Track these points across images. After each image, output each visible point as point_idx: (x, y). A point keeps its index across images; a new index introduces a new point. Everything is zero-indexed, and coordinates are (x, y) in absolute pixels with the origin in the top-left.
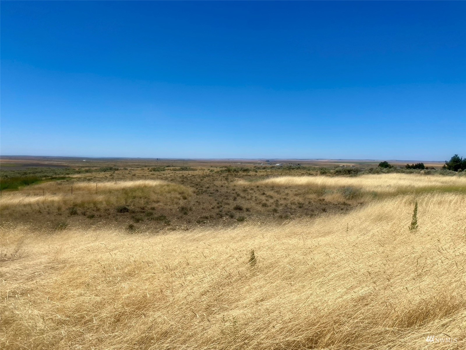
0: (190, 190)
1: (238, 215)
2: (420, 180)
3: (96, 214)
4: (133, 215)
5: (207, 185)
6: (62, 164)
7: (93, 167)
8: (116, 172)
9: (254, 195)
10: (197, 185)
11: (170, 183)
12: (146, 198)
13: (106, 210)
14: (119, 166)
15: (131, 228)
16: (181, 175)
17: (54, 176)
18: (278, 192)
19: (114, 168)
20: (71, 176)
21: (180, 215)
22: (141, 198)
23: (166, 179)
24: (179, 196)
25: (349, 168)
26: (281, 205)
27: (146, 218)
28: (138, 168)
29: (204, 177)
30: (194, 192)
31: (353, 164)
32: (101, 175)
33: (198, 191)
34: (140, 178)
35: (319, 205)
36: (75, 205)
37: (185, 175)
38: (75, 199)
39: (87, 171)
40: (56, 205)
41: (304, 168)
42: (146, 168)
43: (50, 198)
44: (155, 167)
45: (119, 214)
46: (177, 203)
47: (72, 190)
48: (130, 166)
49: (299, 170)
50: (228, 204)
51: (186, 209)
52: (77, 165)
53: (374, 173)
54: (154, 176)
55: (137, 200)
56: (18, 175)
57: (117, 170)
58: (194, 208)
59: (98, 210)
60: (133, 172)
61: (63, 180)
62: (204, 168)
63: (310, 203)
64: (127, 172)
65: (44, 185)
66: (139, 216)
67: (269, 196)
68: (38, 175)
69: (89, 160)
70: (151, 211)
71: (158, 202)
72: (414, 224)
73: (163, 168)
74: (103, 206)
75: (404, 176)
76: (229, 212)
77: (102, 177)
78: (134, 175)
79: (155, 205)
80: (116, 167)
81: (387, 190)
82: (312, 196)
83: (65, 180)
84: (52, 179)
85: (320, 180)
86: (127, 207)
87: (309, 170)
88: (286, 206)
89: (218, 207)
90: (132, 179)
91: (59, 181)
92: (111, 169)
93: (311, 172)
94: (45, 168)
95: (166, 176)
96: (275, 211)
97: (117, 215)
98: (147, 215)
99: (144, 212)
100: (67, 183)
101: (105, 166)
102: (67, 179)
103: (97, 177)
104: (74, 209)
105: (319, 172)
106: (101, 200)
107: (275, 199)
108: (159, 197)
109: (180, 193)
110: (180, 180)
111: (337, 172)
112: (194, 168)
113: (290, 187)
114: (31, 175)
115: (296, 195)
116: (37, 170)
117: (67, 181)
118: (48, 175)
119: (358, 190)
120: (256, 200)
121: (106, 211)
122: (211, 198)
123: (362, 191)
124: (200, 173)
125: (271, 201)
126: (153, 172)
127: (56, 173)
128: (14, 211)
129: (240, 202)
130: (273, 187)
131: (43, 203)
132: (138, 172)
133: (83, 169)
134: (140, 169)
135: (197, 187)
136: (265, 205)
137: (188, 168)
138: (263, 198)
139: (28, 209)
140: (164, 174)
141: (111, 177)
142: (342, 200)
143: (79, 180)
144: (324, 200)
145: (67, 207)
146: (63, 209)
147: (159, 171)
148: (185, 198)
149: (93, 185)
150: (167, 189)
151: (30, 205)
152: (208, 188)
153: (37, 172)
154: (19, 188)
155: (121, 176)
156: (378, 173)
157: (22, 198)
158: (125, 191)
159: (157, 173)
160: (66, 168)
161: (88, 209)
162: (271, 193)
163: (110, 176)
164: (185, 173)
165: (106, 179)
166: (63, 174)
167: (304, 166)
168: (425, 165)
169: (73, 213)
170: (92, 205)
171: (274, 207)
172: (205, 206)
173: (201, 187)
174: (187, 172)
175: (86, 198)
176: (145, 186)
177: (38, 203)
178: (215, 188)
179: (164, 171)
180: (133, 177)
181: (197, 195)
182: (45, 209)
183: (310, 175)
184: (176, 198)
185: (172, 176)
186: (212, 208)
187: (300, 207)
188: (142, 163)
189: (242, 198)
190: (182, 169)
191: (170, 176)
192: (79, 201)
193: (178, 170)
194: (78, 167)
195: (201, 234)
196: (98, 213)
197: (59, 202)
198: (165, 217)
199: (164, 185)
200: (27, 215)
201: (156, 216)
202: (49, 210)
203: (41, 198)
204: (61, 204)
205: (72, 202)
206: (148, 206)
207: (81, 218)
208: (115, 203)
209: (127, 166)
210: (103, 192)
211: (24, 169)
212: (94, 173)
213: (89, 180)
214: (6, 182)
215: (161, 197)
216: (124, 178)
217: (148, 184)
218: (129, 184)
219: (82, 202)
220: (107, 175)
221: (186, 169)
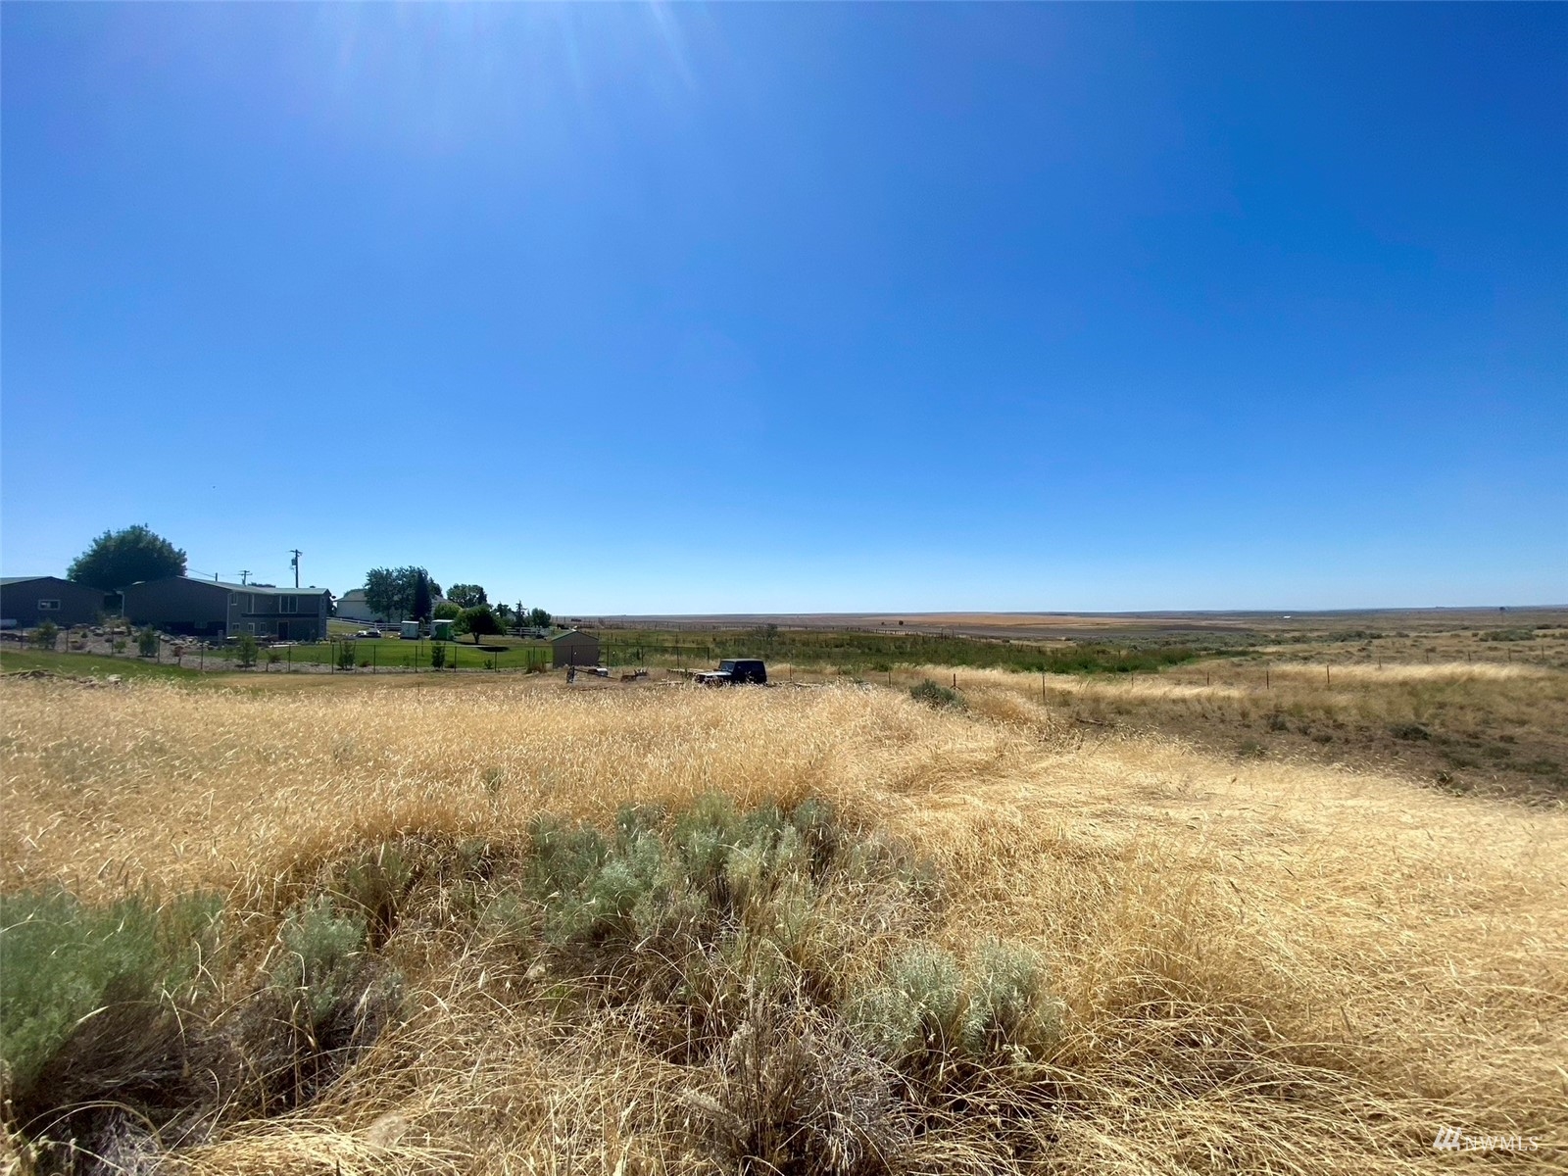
3: (1335, 734)
4: (1447, 749)
6: (1238, 626)
7: (1311, 630)
8: (1376, 642)
11: (1556, 673)
12: (1479, 710)
14: (1382, 629)
15: (1443, 780)
17: (1224, 649)
19: (1368, 632)
20: (1257, 648)
22: (1462, 708)
23: (1542, 661)
27: (1490, 762)
28: (1441, 632)
32: (1335, 649)
34: (1448, 657)
36: (1278, 710)
38: (1277, 697)
39: (1297, 640)
40: (1236, 705)
42: (1469, 633)
43: (1221, 691)
44: (1499, 630)
45: (1399, 741)
47: (1268, 679)
48: (1413, 628)
52: (1270, 627)
54: (1499, 654)
55: (1451, 712)
56: (1154, 646)
57: (1379, 637)
59: (1340, 726)
60: (1427, 644)
61: (1243, 658)
64: (1408, 642)
65: (1205, 664)
66: (1463, 754)
68: (1193, 646)
69: (1297, 616)
70: (1501, 745)
71: (1522, 723)
73: (1526, 633)
74: (1352, 719)
77: (1339, 653)
78: (1433, 650)
79: (1517, 731)
80: (1374, 632)
83: (1248, 658)
84: (1220, 653)
86: (1423, 728)
90: (1427, 661)
91: (1235, 660)
92: (1360, 635)
94: (1202, 634)
95: (1538, 652)
97: (1395, 744)
98: (1491, 755)
99: (1478, 746)
100: (1253, 662)
101: (1341, 627)
102: (1255, 656)
103: (1326, 654)
104: (1280, 719)
106: (1345, 704)
108: (1525, 709)
114: (1180, 646)
116: (1187, 638)
117: (1254, 659)
118: (1211, 646)
121: (1361, 729)
126: (1491, 643)
127: (1226, 644)
128: (1156, 709)
131: (1209, 699)
132: (1443, 641)
133: (1288, 635)
134: (1449, 634)
139: (1179, 709)
140: (1531, 649)
141: (1364, 654)
143: (1280, 657)
145: (1262, 713)
146: (1253, 716)
147: (1512, 640)
149: (1317, 669)
150: (1550, 690)
151: (1184, 701)
153: (1188, 641)
154: (1160, 668)
155: (1391, 653)
157: (1167, 689)
158: (1409, 687)
159: (1505, 645)
160: (1249, 633)
161: (1314, 721)
163: (1359, 650)
165: (1346, 658)
166: (1241, 645)
169: (1277, 726)
170: (1321, 714)
175: (1305, 698)
176: (1472, 680)
177: (1198, 699)
179: (1528, 639)
180: (1429, 655)
182: (1214, 712)
185: (1562, 653)
188: (1452, 620)
191: (1557, 652)
192: (1288, 701)
194: (1274, 631)
196: (1340, 733)
197: (1241, 701)
198: (1557, 765)
199: (1541, 679)
200: (1181, 719)
201: (1522, 760)
202: (1223, 714)
203: (1204, 691)
204: (1248, 704)
205: (1272, 703)
206: (1490, 731)
207: (1298, 738)
208: (1384, 714)
209: (1405, 628)
210: (1347, 686)
211: (1164, 636)
212: (1314, 644)
213: (1306, 659)
214: (1136, 657)
215: (1534, 711)
216: (1403, 658)
217: (1482, 674)
218: (1419, 671)
219: (1295, 704)
220: (1352, 650)
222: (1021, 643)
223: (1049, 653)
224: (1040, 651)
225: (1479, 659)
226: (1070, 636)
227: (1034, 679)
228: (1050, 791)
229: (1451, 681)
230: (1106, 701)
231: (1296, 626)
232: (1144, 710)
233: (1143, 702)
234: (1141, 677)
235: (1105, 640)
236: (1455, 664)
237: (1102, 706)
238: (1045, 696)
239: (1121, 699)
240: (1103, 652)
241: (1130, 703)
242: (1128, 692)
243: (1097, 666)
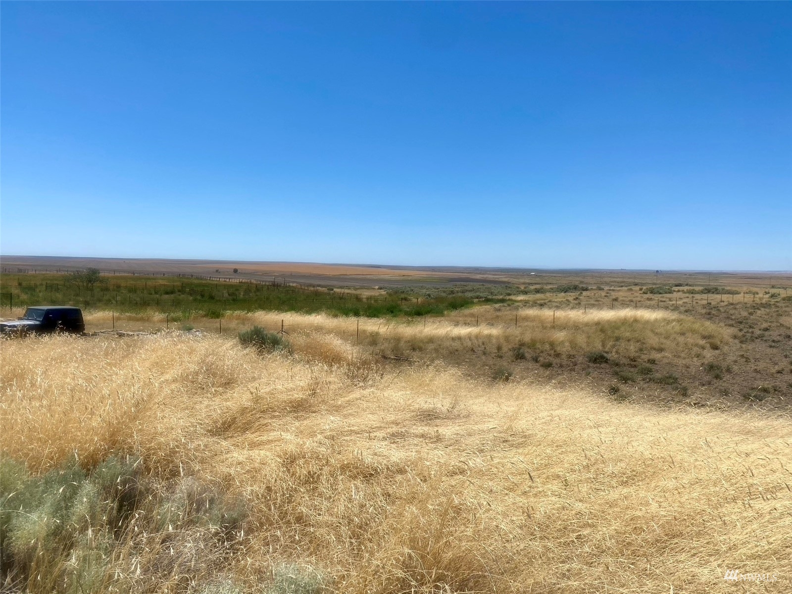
0: (726, 332)
3: (554, 361)
4: (618, 370)
5: (765, 325)
6: (501, 280)
7: (547, 284)
8: (585, 293)
10: (741, 323)
11: (682, 317)
12: (638, 341)
13: (570, 356)
14: (589, 284)
15: (614, 390)
16: (705, 302)
17: (490, 297)
19: (581, 286)
20: (513, 297)
21: (707, 378)
22: (629, 340)
23: (676, 308)
24: (702, 342)
27: (640, 378)
28: (622, 286)
29: (756, 307)
30: (735, 337)
32: (560, 298)
33: (744, 336)
34: (624, 304)
36: (522, 344)
37: (713, 303)
38: (522, 334)
39: (537, 291)
40: (494, 341)
42: (638, 288)
43: (486, 330)
44: (654, 286)
45: (591, 365)
46: (698, 356)
47: (516, 320)
48: (607, 284)
51: (718, 367)
52: (522, 281)
54: (652, 303)
55: (623, 344)
56: (444, 295)
57: (586, 290)
58: (735, 368)
59: (558, 355)
60: (614, 295)
61: (502, 304)
62: (755, 289)
64: (603, 294)
65: (476, 309)
66: (627, 372)
68: (469, 295)
69: (541, 274)
70: (648, 365)
71: (661, 350)
73: (669, 289)
74: (564, 349)
77: (562, 301)
78: (616, 300)
79: (656, 356)
80: (584, 286)
83: (505, 305)
84: (487, 301)
86: (605, 355)
90: (612, 307)
91: (497, 306)
92: (576, 288)
94: (477, 285)
95: (674, 302)
97: (589, 367)
98: (642, 372)
99: (635, 366)
100: (508, 308)
101: (564, 282)
102: (509, 303)
103: (554, 301)
104: (521, 351)
106: (561, 339)
108: (663, 341)
109: (704, 337)
110: (704, 311)
112: (734, 289)
114: (460, 294)
116: (466, 288)
117: (509, 305)
118: (481, 295)
121: (570, 358)
122: (775, 350)
124: (748, 299)
126: (649, 295)
127: (492, 293)
128: (440, 345)
131: (477, 337)
132: (622, 294)
133: (532, 287)
134: (626, 288)
135: (742, 326)
137: (720, 288)
139: (456, 345)
140: (670, 300)
141: (576, 302)
143: (526, 304)
145: (510, 347)
146: (505, 349)
147: (660, 293)
148: (715, 347)
149: (547, 313)
150: (678, 328)
151: (459, 338)
152: (766, 330)
153: (467, 291)
154: (446, 312)
155: (593, 302)
157: (449, 329)
158: (601, 327)
159: (657, 297)
160: (507, 285)
161: (542, 352)
163: (574, 299)
164: (715, 298)
165: (566, 305)
166: (501, 294)
169: (519, 356)
170: (547, 347)
172: (761, 365)
173: (751, 327)
174: (719, 296)
175: (538, 335)
176: (636, 321)
177: (469, 337)
178: (782, 331)
179: (670, 293)
180: (615, 303)
181: (741, 342)
182: (479, 346)
184: (697, 345)
185: (686, 303)
186: (779, 372)
188: (629, 278)
190: (708, 291)
191: (684, 302)
192: (527, 338)
193: (698, 293)
194: (524, 283)
195: (761, 424)
196: (558, 361)
197: (498, 338)
198: (677, 379)
199: (674, 320)
200: (457, 353)
201: (658, 375)
202: (485, 348)
203: (474, 330)
204: (502, 341)
205: (518, 339)
206: (643, 357)
207: (531, 365)
208: (584, 345)
209: (603, 283)
210: (563, 327)
211: (450, 286)
212: (548, 294)
213: (542, 305)
214: (429, 303)
215: (668, 342)
216: (598, 305)
217: (642, 317)
218: (607, 315)
219: (532, 340)
220: (569, 298)
221: (715, 291)
222: (343, 291)
223: (365, 300)
224: (358, 299)
225: (641, 307)
226: (382, 285)
227: (350, 323)
228: (352, 420)
229: (624, 322)
230: (405, 340)
231: (538, 280)
232: (431, 346)
233: (431, 340)
234: (431, 320)
235: (408, 289)
236: (628, 310)
237: (402, 344)
238: (359, 338)
239: (415, 338)
240: (406, 299)
241: (422, 341)
242: (421, 332)
243: (400, 311)
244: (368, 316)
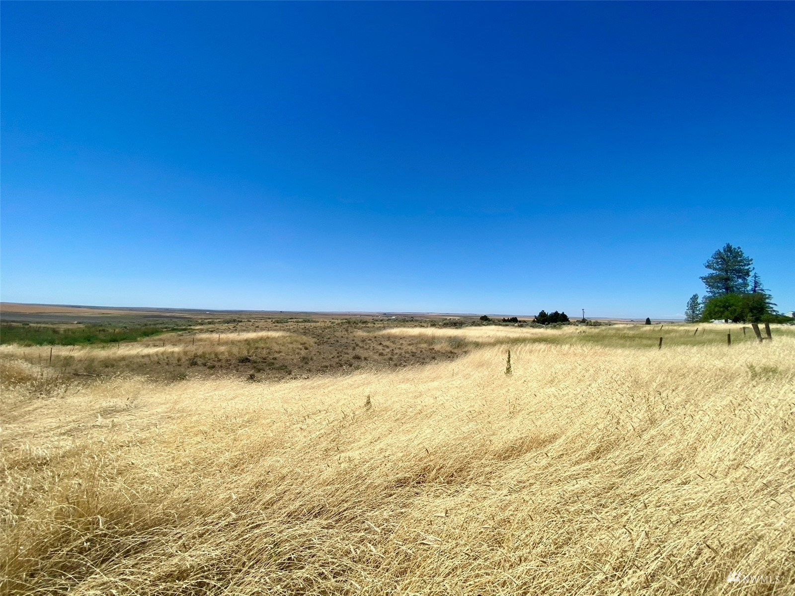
0: (310, 340)
1: (356, 363)
2: (515, 332)
3: (217, 364)
4: (255, 365)
5: (329, 336)
6: (184, 316)
7: (216, 319)
8: (240, 324)
9: (372, 345)
10: (318, 336)
11: (292, 334)
12: (268, 349)
14: (243, 318)
15: (252, 378)
16: (303, 327)
17: (176, 327)
18: (394, 342)
19: (238, 320)
20: (192, 327)
21: (301, 364)
22: (263, 349)
23: (289, 330)
24: (301, 347)
25: (454, 321)
26: (397, 353)
27: (268, 368)
28: (262, 319)
29: (325, 328)
30: (316, 343)
31: (458, 318)
32: (224, 327)
33: (319, 342)
34: (262, 329)
35: (429, 353)
36: (196, 356)
37: (307, 327)
38: (196, 350)
39: (210, 323)
40: (176, 355)
41: (417, 321)
42: (270, 320)
43: (169, 349)
44: (279, 319)
45: (240, 364)
46: (298, 354)
48: (253, 318)
49: (412, 323)
50: (348, 354)
51: (307, 358)
52: (200, 317)
53: (476, 326)
54: (277, 328)
55: (259, 351)
56: (139, 327)
57: (241, 322)
58: (315, 358)
59: (220, 360)
60: (257, 324)
61: (184, 332)
62: (325, 320)
63: (421, 351)
64: (251, 323)
65: (164, 336)
66: (260, 366)
67: (385, 346)
68: (160, 326)
69: (212, 312)
70: (272, 361)
71: (280, 352)
72: (508, 369)
73: (286, 320)
74: (224, 357)
75: (501, 328)
76: (348, 361)
78: (258, 327)
79: (277, 355)
80: (240, 319)
81: (487, 340)
82: (424, 346)
83: (187, 332)
84: (173, 330)
85: (430, 331)
86: (249, 358)
87: (421, 322)
88: (400, 355)
89: (338, 357)
90: (255, 331)
91: (180, 333)
92: (234, 321)
93: (423, 324)
94: (166, 320)
95: (288, 327)
96: (391, 359)
97: (238, 365)
98: (269, 365)
99: (265, 362)
100: (189, 334)
101: (228, 318)
102: (190, 331)
103: (220, 329)
104: (195, 360)
105: (429, 324)
106: (223, 351)
107: (391, 349)
108: (281, 347)
109: (302, 344)
110: (302, 331)
111: (445, 324)
112: (317, 320)
113: (404, 337)
114: (152, 326)
115: (409, 345)
116: (158, 322)
117: (189, 332)
118: (169, 326)
119: (462, 340)
120: (373, 349)
121: (227, 361)
122: (332, 348)
123: (466, 340)
124: (322, 325)
125: (388, 350)
126: (276, 324)
128: (131, 362)
129: (359, 352)
130: (389, 338)
131: (162, 354)
132: (262, 324)
133: (206, 321)
134: (264, 320)
135: (319, 338)
136: (381, 354)
137: (310, 320)
138: (380, 347)
139: (146, 360)
141: (234, 329)
142: (449, 349)
143: (201, 331)
144: (433, 349)
145: (187, 358)
146: (183, 360)
147: (282, 323)
148: (306, 349)
149: (215, 336)
150: (289, 341)
151: (148, 356)
152: (329, 338)
153: (158, 324)
154: (138, 339)
155: (244, 328)
156: (479, 325)
157: (140, 350)
158: (247, 342)
159: (280, 325)
160: (189, 319)
161: (209, 359)
162: (388, 343)
163: (233, 327)
164: (308, 325)
165: (228, 330)
166: (184, 325)
167: (417, 318)
168: (518, 319)
169: (193, 363)
170: (213, 356)
171: (389, 356)
172: (326, 355)
173: (323, 338)
174: (309, 324)
175: (208, 349)
176: (267, 338)
177: (157, 354)
178: (336, 339)
179: (287, 323)
180: (257, 329)
181: (318, 345)
182: (164, 360)
183: (422, 326)
184: (298, 348)
186: (333, 358)
187: (413, 356)
188: (266, 315)
189: (361, 347)
190: (305, 321)
191: (293, 327)
192: (200, 352)
193: (300, 322)
194: (201, 319)
196: (220, 364)
197: (179, 353)
198: (287, 366)
199: (287, 336)
200: (145, 366)
201: (278, 366)
202: (168, 361)
203: (161, 349)
204: (182, 355)
205: (193, 353)
206: (270, 357)
207: (201, 368)
208: (237, 353)
209: (251, 318)
210: (226, 343)
211: (145, 321)
212: (216, 325)
213: (212, 331)
214: (125, 333)
215: (283, 348)
216: (247, 330)
217: (271, 335)
218: (252, 335)
219: (203, 353)
220: (230, 327)
221: (308, 321)
222: (39, 325)
223: (62, 332)
224: (55, 331)
225: (271, 330)
226: (80, 321)
227: (45, 350)
229: (261, 339)
230: (99, 360)
231: (211, 316)
232: (123, 363)
233: (123, 358)
235: (106, 323)
236: (264, 332)
237: (96, 363)
238: (51, 362)
239: (109, 358)
240: (104, 330)
241: (115, 360)
242: (115, 353)
243: (97, 339)
244: (63, 345)
